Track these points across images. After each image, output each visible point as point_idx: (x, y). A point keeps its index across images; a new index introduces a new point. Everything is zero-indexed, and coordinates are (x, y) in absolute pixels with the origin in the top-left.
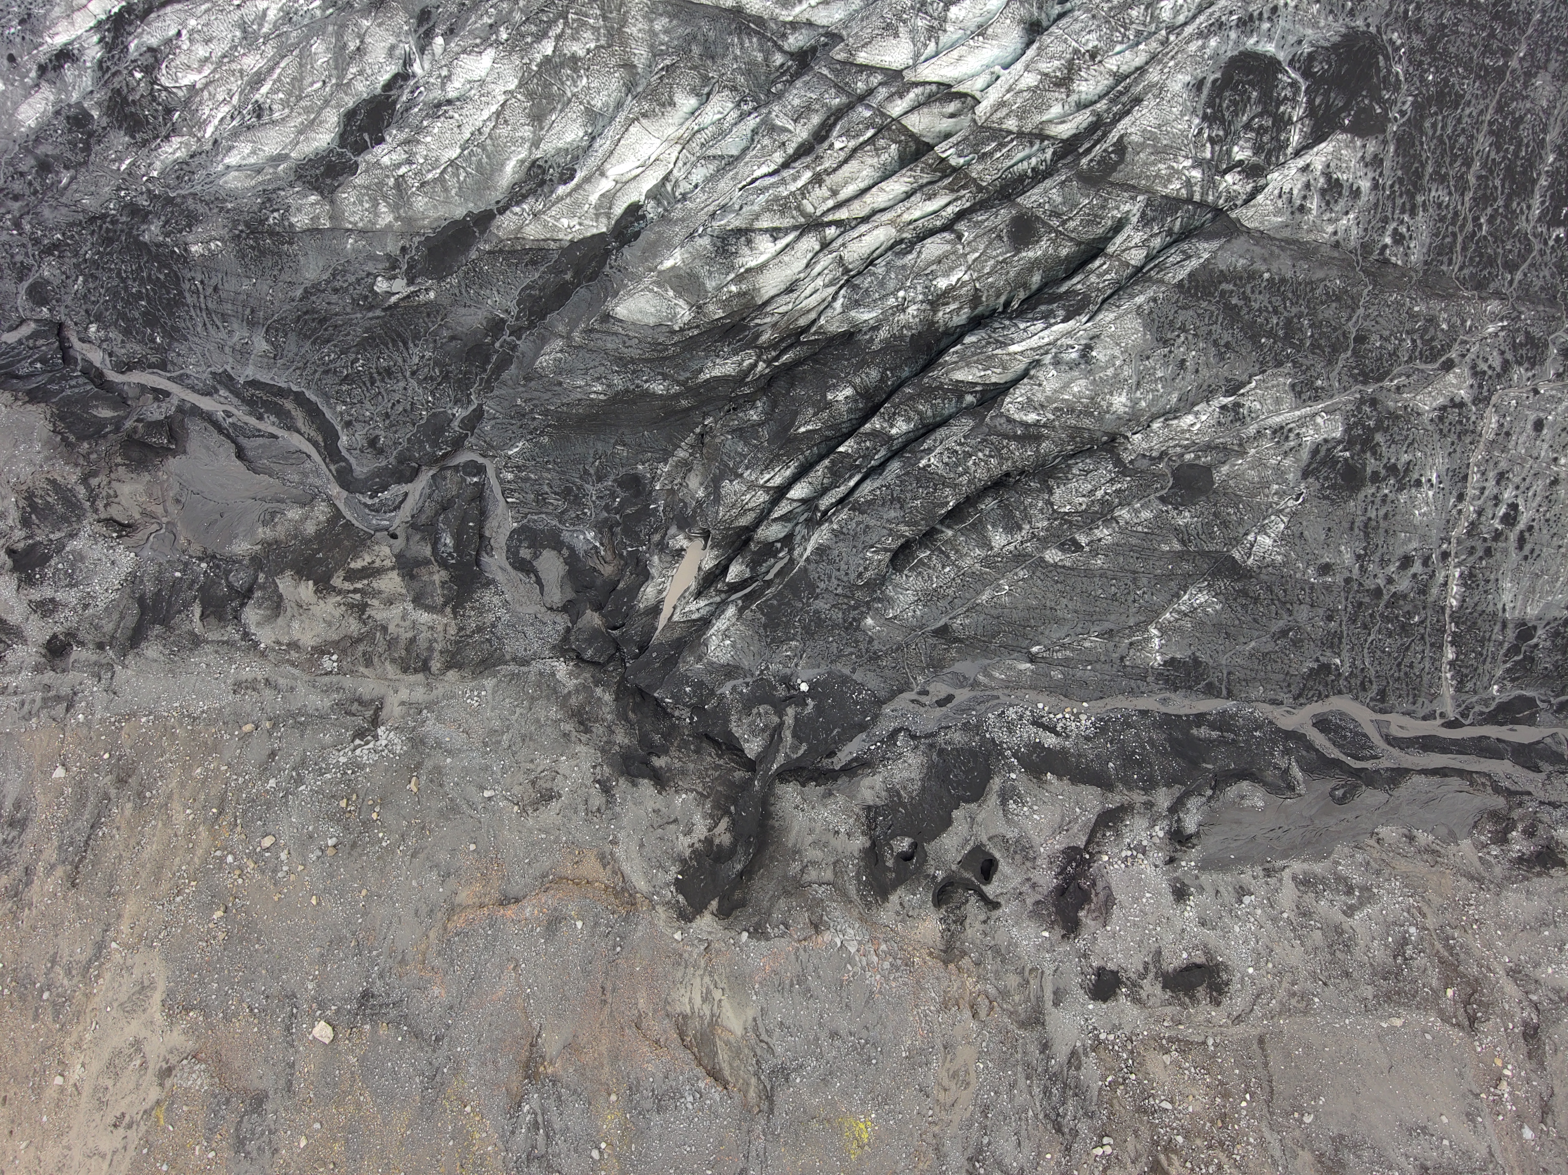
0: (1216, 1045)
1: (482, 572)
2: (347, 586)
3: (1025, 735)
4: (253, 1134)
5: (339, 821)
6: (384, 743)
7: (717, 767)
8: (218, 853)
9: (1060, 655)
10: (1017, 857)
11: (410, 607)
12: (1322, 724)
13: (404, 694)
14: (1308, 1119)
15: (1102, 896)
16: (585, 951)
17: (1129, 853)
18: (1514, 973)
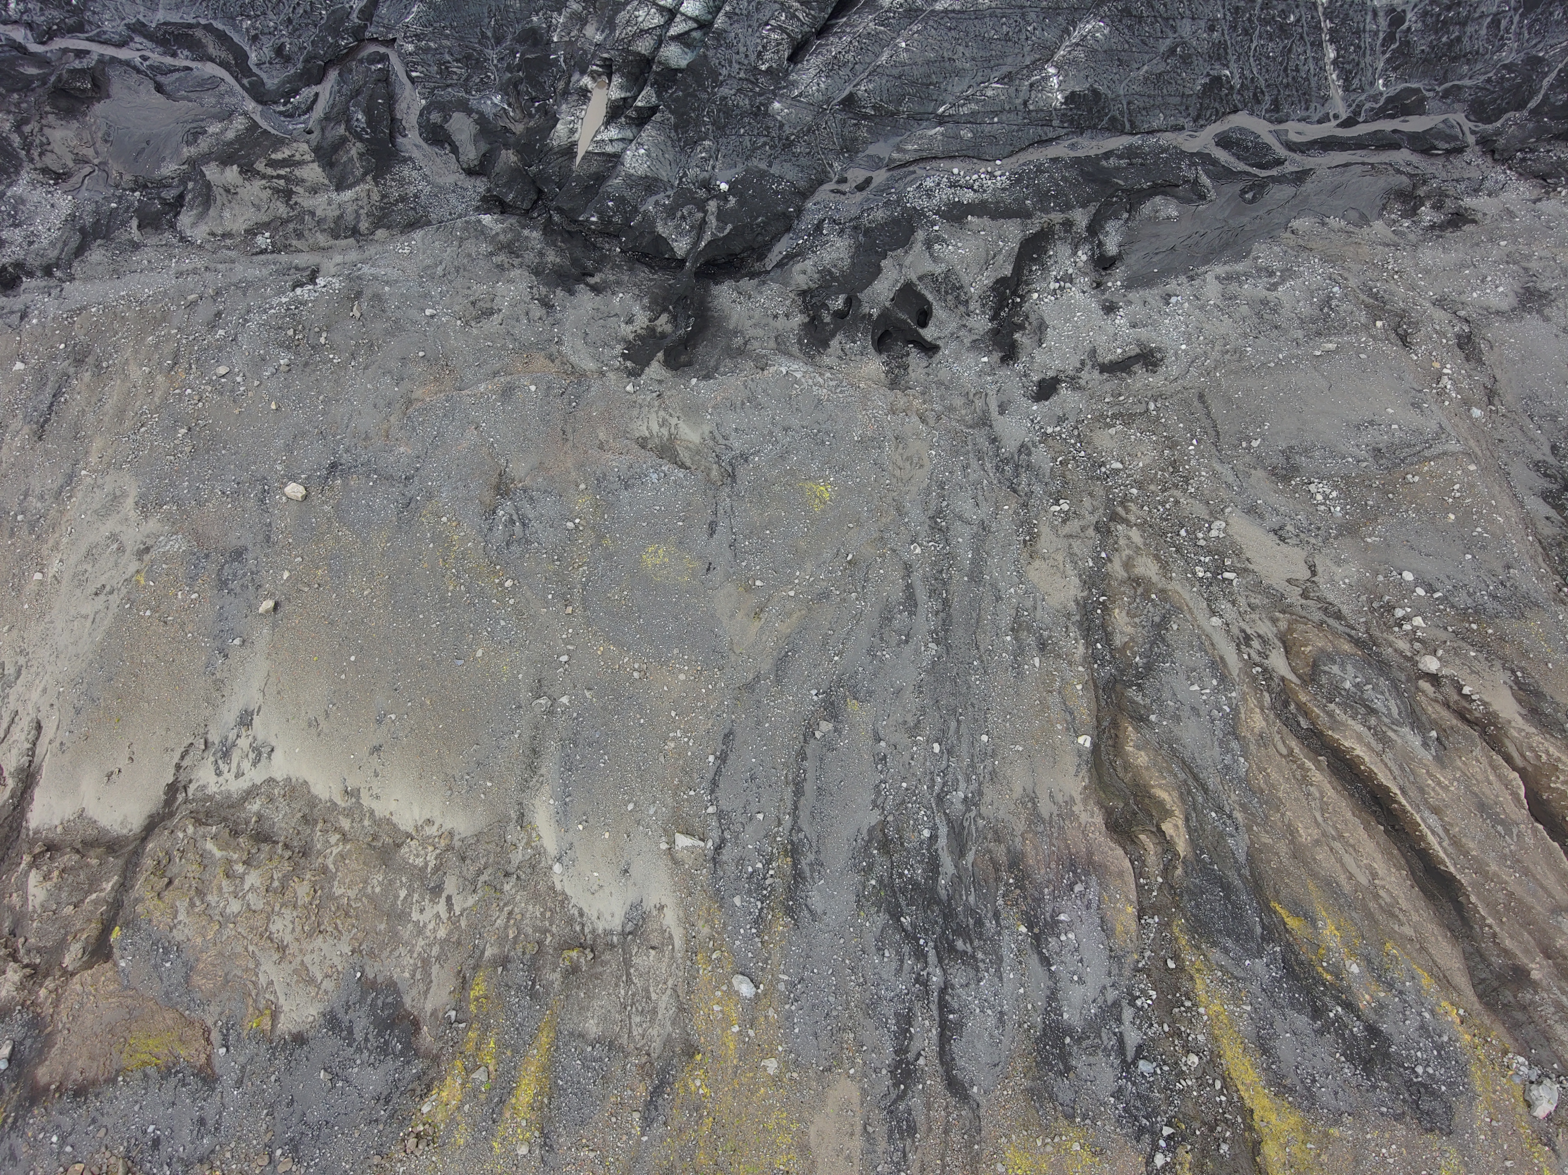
0: (1157, 409)
1: (398, 151)
2: (270, 171)
3: (944, 197)
4: (235, 575)
5: (289, 348)
6: (323, 284)
7: (651, 280)
8: (177, 391)
9: (965, 110)
10: (950, 297)
11: (334, 195)
12: (1224, 141)
13: (338, 259)
14: (1255, 444)
15: (1035, 323)
16: (542, 406)
17: (1057, 285)
18: (1440, 303)
